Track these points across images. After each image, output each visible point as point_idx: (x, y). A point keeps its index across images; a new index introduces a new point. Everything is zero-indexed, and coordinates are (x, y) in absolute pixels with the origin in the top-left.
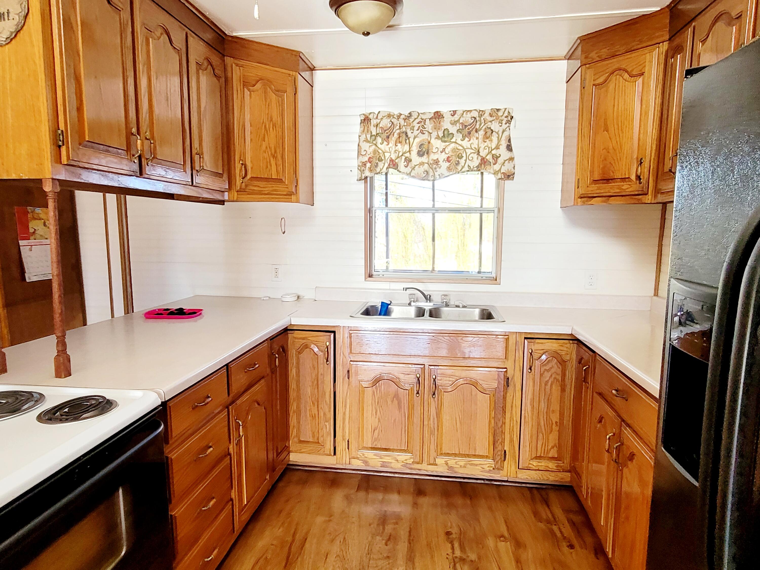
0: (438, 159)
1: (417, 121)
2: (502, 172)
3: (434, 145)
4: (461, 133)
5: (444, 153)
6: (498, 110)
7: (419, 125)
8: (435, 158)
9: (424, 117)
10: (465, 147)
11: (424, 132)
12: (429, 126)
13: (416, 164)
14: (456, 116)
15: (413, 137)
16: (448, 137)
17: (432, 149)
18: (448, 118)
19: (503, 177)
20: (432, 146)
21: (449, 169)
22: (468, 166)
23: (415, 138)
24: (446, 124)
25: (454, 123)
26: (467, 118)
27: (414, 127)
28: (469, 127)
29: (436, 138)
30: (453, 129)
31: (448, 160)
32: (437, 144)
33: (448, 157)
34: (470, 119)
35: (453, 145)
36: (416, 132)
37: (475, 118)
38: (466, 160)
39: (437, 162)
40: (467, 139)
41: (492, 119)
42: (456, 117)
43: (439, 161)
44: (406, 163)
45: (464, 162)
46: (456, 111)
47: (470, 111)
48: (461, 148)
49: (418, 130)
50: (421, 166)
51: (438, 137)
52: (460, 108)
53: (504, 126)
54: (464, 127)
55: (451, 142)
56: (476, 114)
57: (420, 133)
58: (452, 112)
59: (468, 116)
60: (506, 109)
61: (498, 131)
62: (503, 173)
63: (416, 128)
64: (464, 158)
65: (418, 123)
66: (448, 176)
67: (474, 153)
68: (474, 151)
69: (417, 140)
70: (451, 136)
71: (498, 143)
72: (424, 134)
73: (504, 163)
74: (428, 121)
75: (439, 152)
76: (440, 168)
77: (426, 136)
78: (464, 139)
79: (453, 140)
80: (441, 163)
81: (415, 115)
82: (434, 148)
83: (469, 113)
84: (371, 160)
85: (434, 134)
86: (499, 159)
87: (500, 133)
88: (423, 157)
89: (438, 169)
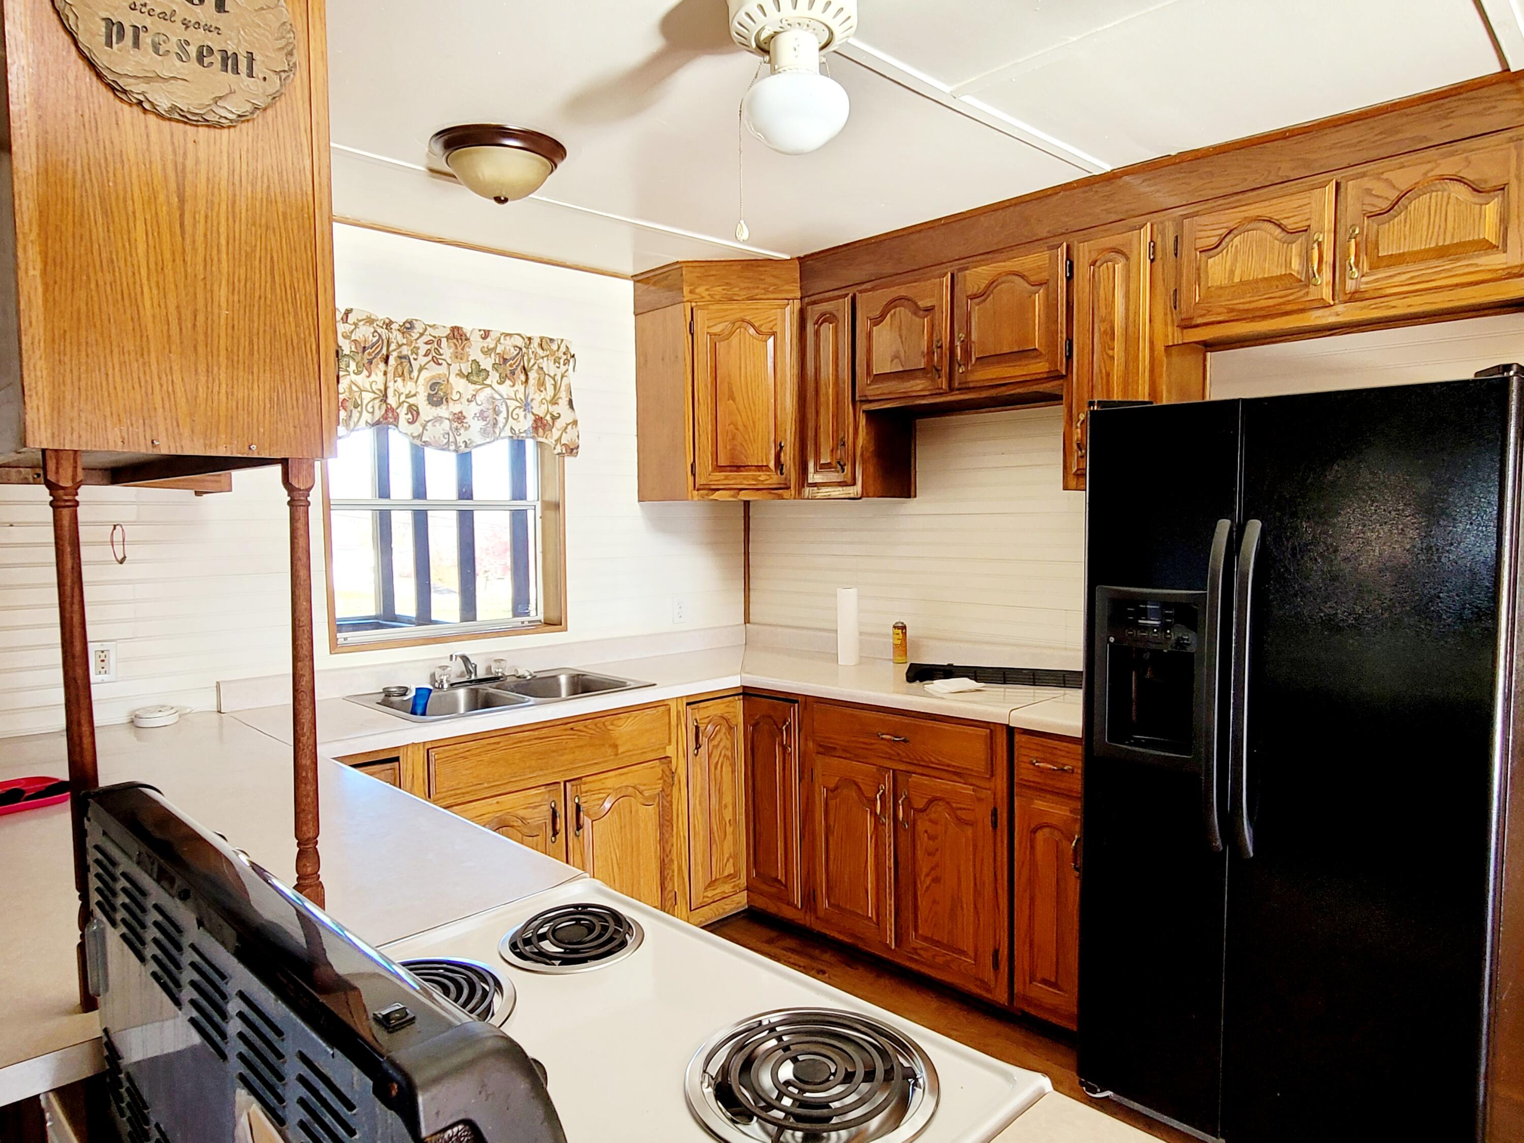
0: (461, 412)
1: (426, 338)
2: (563, 442)
3: (454, 386)
4: (497, 370)
5: (474, 403)
6: (552, 340)
7: (429, 347)
8: (456, 411)
9: (437, 333)
10: (505, 397)
11: (440, 361)
12: (447, 350)
13: (427, 419)
14: (489, 339)
15: (418, 366)
16: (478, 375)
17: (452, 393)
18: (476, 340)
19: (564, 451)
20: (452, 388)
21: (484, 432)
22: (512, 428)
23: (421, 369)
24: (474, 352)
25: (487, 352)
26: (508, 347)
27: (418, 348)
28: (511, 362)
29: (458, 374)
30: (487, 363)
31: (482, 416)
32: (459, 385)
33: (482, 411)
34: (512, 350)
35: (488, 391)
36: (422, 360)
37: (521, 349)
38: (507, 419)
39: (459, 418)
40: (508, 382)
41: (546, 353)
42: (490, 342)
43: (465, 417)
44: (410, 416)
45: (504, 421)
46: (489, 331)
47: (510, 335)
48: (499, 397)
49: (426, 355)
50: (437, 424)
51: (460, 374)
52: (497, 328)
53: (563, 368)
54: (502, 360)
55: (484, 384)
56: (520, 342)
57: (432, 363)
58: (482, 332)
59: (506, 342)
60: (563, 340)
61: (555, 375)
62: (564, 445)
63: (422, 352)
64: (504, 414)
65: (426, 343)
66: (483, 444)
67: (520, 407)
68: (519, 405)
69: (425, 374)
70: (484, 374)
71: (555, 396)
72: (440, 364)
73: (566, 428)
74: (444, 340)
75: (464, 400)
76: (466, 429)
77: (442, 369)
78: (504, 382)
79: (488, 382)
80: (469, 420)
81: (419, 328)
82: (454, 392)
83: (508, 338)
85: (455, 368)
86: (558, 420)
87: (558, 378)
88: (438, 408)
89: (462, 431)
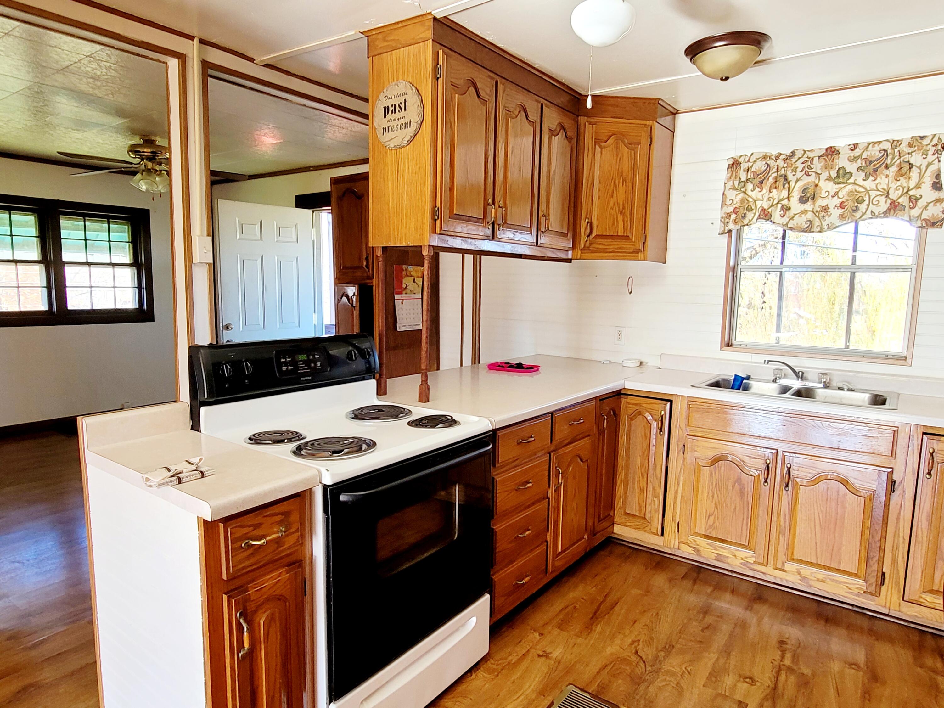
0: (827, 205)
1: (802, 160)
2: (923, 218)
3: (822, 188)
4: (863, 171)
5: (836, 197)
6: (922, 138)
7: (804, 165)
8: (824, 205)
9: (811, 155)
10: (868, 189)
11: (810, 173)
12: (817, 165)
13: (795, 213)
14: (857, 150)
15: (796, 179)
16: (844, 177)
17: (820, 193)
18: (845, 154)
19: (924, 225)
20: (821, 189)
21: (842, 217)
22: (872, 212)
23: (797, 180)
24: (842, 161)
25: (853, 160)
26: (874, 152)
27: (797, 168)
28: (876, 162)
29: (827, 180)
30: (851, 167)
31: (842, 206)
32: (826, 187)
33: (843, 202)
34: (877, 153)
35: (850, 187)
36: (799, 175)
37: (885, 151)
38: (868, 205)
39: (825, 209)
40: (871, 178)
41: (912, 149)
42: (857, 152)
43: (829, 208)
44: (782, 212)
45: (866, 207)
46: (857, 144)
47: (880, 142)
48: (862, 190)
49: (802, 171)
50: (803, 215)
51: (829, 179)
52: (863, 140)
53: (930, 158)
54: (868, 163)
55: (847, 183)
56: (887, 146)
57: (805, 175)
58: (852, 146)
59: (874, 149)
60: (935, 135)
61: (921, 165)
62: (923, 220)
63: (799, 169)
64: (867, 202)
65: (803, 163)
66: (841, 225)
67: (882, 195)
68: (881, 193)
69: (800, 184)
70: (848, 175)
71: (919, 181)
72: (809, 175)
73: (927, 206)
74: (816, 160)
75: (830, 196)
76: (829, 216)
77: (812, 178)
78: (868, 178)
79: (851, 180)
80: (831, 210)
81: (799, 154)
82: (823, 192)
83: (876, 145)
84: (737, 210)
85: (825, 175)
86: (920, 201)
87: (923, 168)
88: (806, 205)
89: (826, 218)
